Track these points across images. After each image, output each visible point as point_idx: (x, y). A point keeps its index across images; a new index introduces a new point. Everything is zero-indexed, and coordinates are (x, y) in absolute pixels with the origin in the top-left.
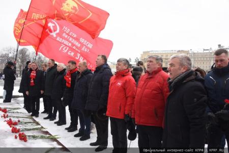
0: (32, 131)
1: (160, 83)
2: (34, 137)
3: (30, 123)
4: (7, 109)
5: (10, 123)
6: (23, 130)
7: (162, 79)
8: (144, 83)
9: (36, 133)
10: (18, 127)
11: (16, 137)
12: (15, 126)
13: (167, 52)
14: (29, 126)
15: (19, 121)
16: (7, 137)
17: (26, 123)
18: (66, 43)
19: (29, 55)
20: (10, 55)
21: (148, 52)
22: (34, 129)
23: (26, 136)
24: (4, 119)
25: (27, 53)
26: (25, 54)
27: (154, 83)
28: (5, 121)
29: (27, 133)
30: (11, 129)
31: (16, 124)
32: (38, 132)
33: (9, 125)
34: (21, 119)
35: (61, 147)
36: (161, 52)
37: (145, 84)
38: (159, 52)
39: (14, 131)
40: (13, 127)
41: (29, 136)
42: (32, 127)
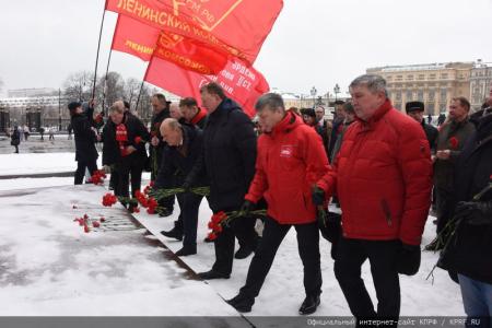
1: (389, 142)
7: (393, 131)
8: (355, 144)
13: (420, 68)
14: (122, 230)
15: (102, 220)
19: (122, 87)
20: (86, 89)
21: (378, 69)
25: (119, 83)
26: (114, 85)
27: (376, 143)
28: (76, 220)
31: (97, 225)
32: (140, 242)
34: (106, 217)
35: (184, 271)
37: (356, 147)
42: (127, 231)
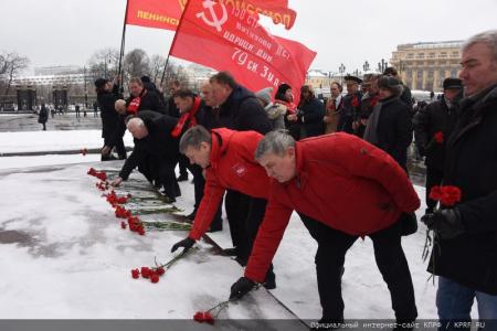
0: (155, 215)
2: (158, 226)
3: (152, 199)
4: (108, 174)
5: (112, 199)
6: (137, 214)
9: (161, 219)
10: (127, 207)
11: (124, 226)
12: (122, 206)
14: (149, 206)
15: (129, 196)
16: (106, 226)
17: (142, 199)
18: (243, 43)
19: (147, 65)
20: (111, 66)
21: (410, 46)
22: (158, 212)
23: (141, 224)
24: (102, 192)
25: (144, 60)
26: (139, 62)
28: (104, 195)
29: (144, 219)
30: (115, 210)
31: (123, 201)
32: (167, 218)
33: (111, 203)
34: (133, 193)
35: (210, 246)
36: (442, 45)
38: (436, 46)
39: (121, 214)
40: (119, 207)
41: (149, 224)
42: (154, 208)
